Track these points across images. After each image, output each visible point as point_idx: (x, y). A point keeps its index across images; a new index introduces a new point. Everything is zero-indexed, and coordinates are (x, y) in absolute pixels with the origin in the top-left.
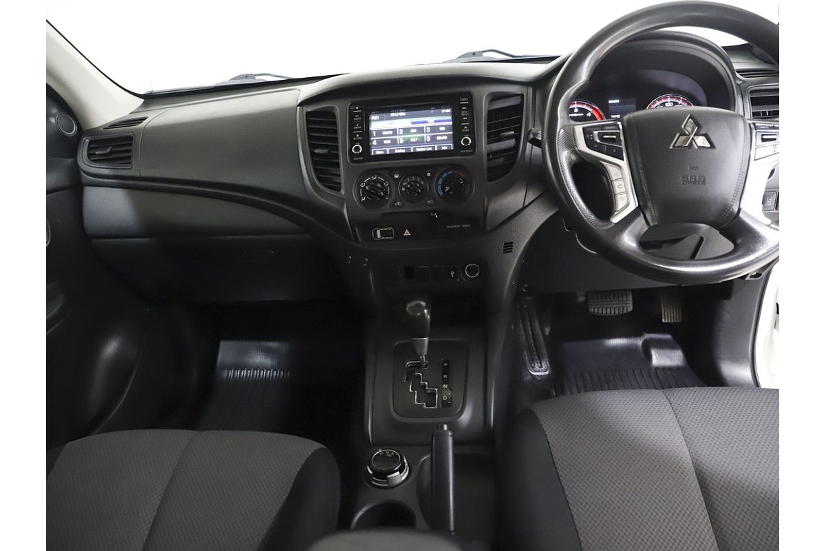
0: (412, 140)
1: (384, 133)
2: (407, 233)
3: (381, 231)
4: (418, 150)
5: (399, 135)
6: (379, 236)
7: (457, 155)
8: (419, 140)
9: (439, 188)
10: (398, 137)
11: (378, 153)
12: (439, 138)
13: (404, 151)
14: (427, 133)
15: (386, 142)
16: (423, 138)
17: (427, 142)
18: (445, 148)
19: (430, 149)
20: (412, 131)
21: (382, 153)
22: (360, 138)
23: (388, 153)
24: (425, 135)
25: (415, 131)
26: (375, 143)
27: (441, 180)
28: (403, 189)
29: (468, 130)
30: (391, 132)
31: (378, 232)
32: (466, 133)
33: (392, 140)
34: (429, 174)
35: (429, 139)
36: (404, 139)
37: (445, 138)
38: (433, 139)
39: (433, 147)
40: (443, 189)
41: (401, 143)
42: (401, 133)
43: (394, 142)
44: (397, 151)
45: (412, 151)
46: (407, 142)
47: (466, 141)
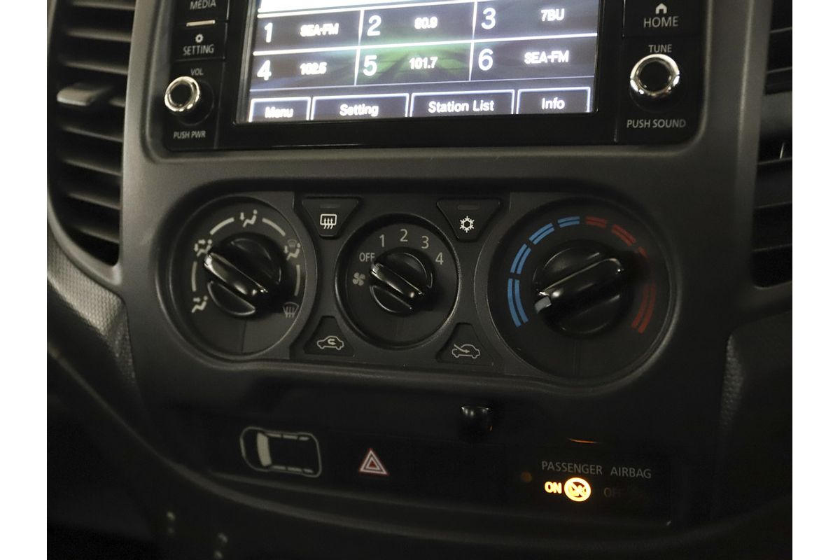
0: (416, 64)
1: (307, 31)
2: (372, 464)
3: (272, 442)
4: (436, 108)
5: (366, 39)
6: (265, 457)
7: (606, 142)
8: (448, 64)
9: (513, 289)
10: (357, 49)
11: (272, 114)
12: (531, 58)
13: (374, 112)
14: (481, 33)
15: (308, 69)
16: (462, 55)
17: (477, 70)
18: (557, 105)
19: (487, 107)
20: (421, 23)
21: (288, 114)
22: (207, 49)
23: (310, 115)
24: (472, 42)
25: (433, 22)
26: (264, 72)
27: (523, 253)
28: (358, 279)
29: (672, 21)
30: (332, 29)
31: (262, 443)
32: (660, 38)
33: (331, 61)
34: (467, 225)
35: (486, 61)
36: (380, 59)
37: (563, 57)
38: (507, 58)
39: (502, 100)
40: (530, 296)
41: (369, 73)
42: (371, 32)
43: (340, 71)
44: (346, 111)
45: (409, 111)
46: (394, 73)
47: (655, 75)
